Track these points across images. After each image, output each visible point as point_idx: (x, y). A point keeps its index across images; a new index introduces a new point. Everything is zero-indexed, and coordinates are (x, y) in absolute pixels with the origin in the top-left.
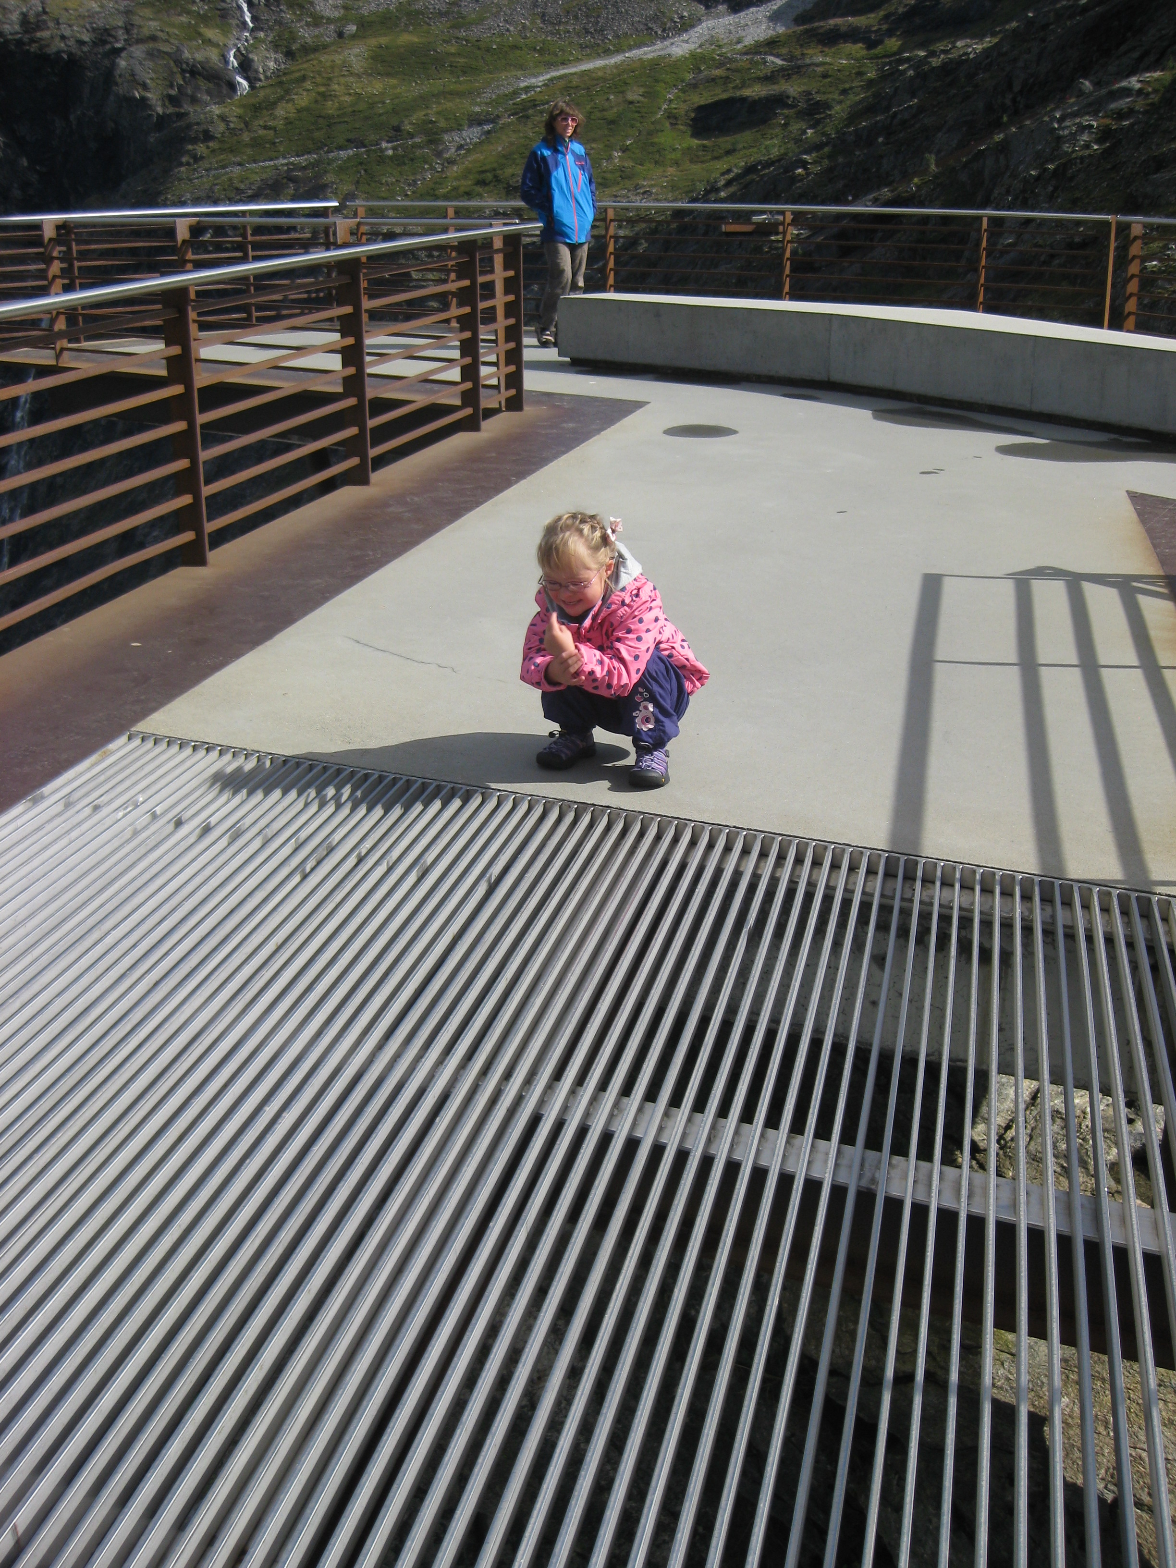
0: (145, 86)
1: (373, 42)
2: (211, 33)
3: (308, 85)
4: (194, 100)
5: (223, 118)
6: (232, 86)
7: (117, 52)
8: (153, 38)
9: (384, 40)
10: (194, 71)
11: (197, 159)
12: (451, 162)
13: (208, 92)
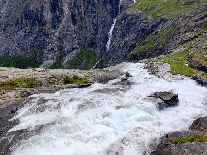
0: (125, 2)
3: (141, 1)
4: (130, 3)
10: (130, 0)
11: (130, 9)
12: (155, 9)
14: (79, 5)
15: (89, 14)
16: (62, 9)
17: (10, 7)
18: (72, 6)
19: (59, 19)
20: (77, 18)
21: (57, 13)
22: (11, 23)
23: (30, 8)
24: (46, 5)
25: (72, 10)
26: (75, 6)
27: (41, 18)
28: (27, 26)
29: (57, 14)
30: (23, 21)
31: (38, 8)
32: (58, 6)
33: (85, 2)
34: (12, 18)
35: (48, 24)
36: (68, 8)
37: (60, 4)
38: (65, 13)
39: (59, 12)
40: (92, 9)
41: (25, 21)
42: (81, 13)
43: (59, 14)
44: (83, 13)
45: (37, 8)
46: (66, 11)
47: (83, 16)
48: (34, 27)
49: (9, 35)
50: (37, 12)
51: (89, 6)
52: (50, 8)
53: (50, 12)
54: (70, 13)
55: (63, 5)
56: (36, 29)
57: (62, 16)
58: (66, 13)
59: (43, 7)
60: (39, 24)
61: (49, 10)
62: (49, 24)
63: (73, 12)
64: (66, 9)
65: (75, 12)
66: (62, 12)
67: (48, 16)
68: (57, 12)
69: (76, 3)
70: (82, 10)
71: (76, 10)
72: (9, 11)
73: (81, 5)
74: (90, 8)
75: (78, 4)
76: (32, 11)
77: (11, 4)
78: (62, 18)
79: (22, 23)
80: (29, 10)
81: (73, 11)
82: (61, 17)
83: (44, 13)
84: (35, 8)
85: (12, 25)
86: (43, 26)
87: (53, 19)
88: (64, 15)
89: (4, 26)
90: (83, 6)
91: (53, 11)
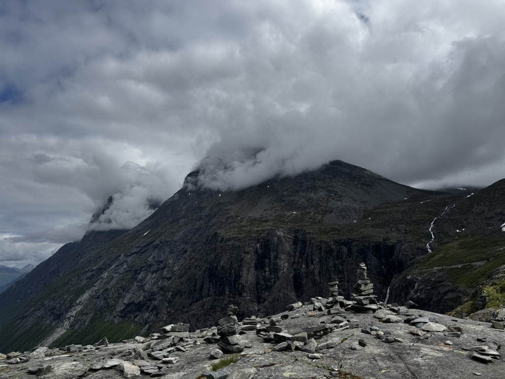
0: (407, 252)
1: (461, 241)
2: (423, 240)
3: (443, 251)
4: (418, 254)
5: (423, 259)
6: (427, 251)
7: (402, 245)
8: (410, 242)
9: (464, 240)
10: (418, 248)
11: (417, 267)
12: (476, 269)
13: (422, 253)
14: (310, 258)
15: (330, 275)
16: (276, 264)
17: (191, 259)
18: (297, 258)
19: (269, 283)
20: (304, 282)
21: (265, 272)
22: (184, 288)
23: (219, 261)
24: (249, 256)
25: (295, 266)
26: (302, 259)
27: (235, 281)
28: (209, 295)
29: (267, 273)
30: (203, 286)
31: (233, 263)
32: (270, 258)
33: (321, 252)
34: (188, 279)
35: (247, 293)
36: (288, 262)
37: (272, 255)
38: (281, 271)
39: (269, 269)
40: (335, 266)
41: (207, 285)
42: (314, 273)
43: (271, 274)
44: (316, 272)
45: (231, 262)
46: (283, 269)
47: (317, 278)
48: (221, 298)
49: (174, 313)
50: (230, 269)
51: (329, 258)
52: (254, 262)
53: (253, 270)
54: (291, 273)
55: (279, 256)
56: (223, 302)
57: (275, 277)
58: (283, 273)
59: (242, 260)
60: (229, 292)
61: (252, 265)
62: (249, 292)
63: (297, 270)
64: (284, 264)
65: (301, 271)
66: (275, 270)
67: (249, 276)
68: (267, 269)
69: (304, 253)
70: (316, 267)
71: (304, 266)
72: (187, 267)
73: (313, 257)
74: (331, 264)
75: (307, 255)
76: (222, 268)
77: (193, 254)
78: (275, 282)
79: (202, 289)
80: (217, 265)
81: (298, 267)
82: (273, 280)
83: (242, 271)
84: (228, 262)
85: (185, 293)
86: (237, 296)
87: (258, 283)
88: (280, 275)
89: (171, 293)
90: (317, 260)
91: (259, 268)
